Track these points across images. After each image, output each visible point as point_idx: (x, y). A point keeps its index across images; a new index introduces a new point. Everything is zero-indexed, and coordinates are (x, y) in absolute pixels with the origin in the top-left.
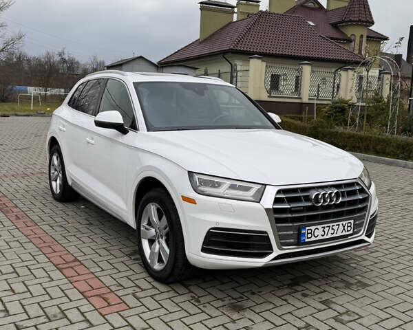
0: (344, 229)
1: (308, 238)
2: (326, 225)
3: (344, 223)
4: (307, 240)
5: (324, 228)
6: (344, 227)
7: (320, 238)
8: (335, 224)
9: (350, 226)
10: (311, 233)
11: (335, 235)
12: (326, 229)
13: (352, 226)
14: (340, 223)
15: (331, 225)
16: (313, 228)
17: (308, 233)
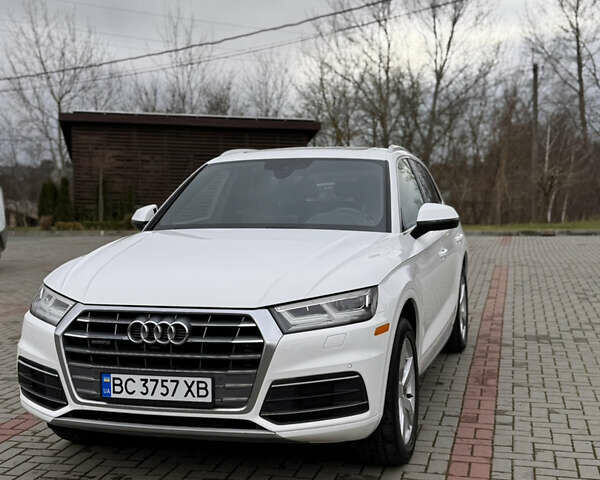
0: (190, 390)
1: (114, 392)
2: (149, 378)
3: (189, 380)
4: (113, 396)
5: (146, 381)
6: (190, 387)
7: (137, 396)
8: (169, 378)
9: (205, 388)
10: (120, 385)
11: (168, 398)
12: (151, 385)
13: (209, 388)
14: (181, 380)
15: (160, 378)
16: (124, 377)
17: (114, 385)
